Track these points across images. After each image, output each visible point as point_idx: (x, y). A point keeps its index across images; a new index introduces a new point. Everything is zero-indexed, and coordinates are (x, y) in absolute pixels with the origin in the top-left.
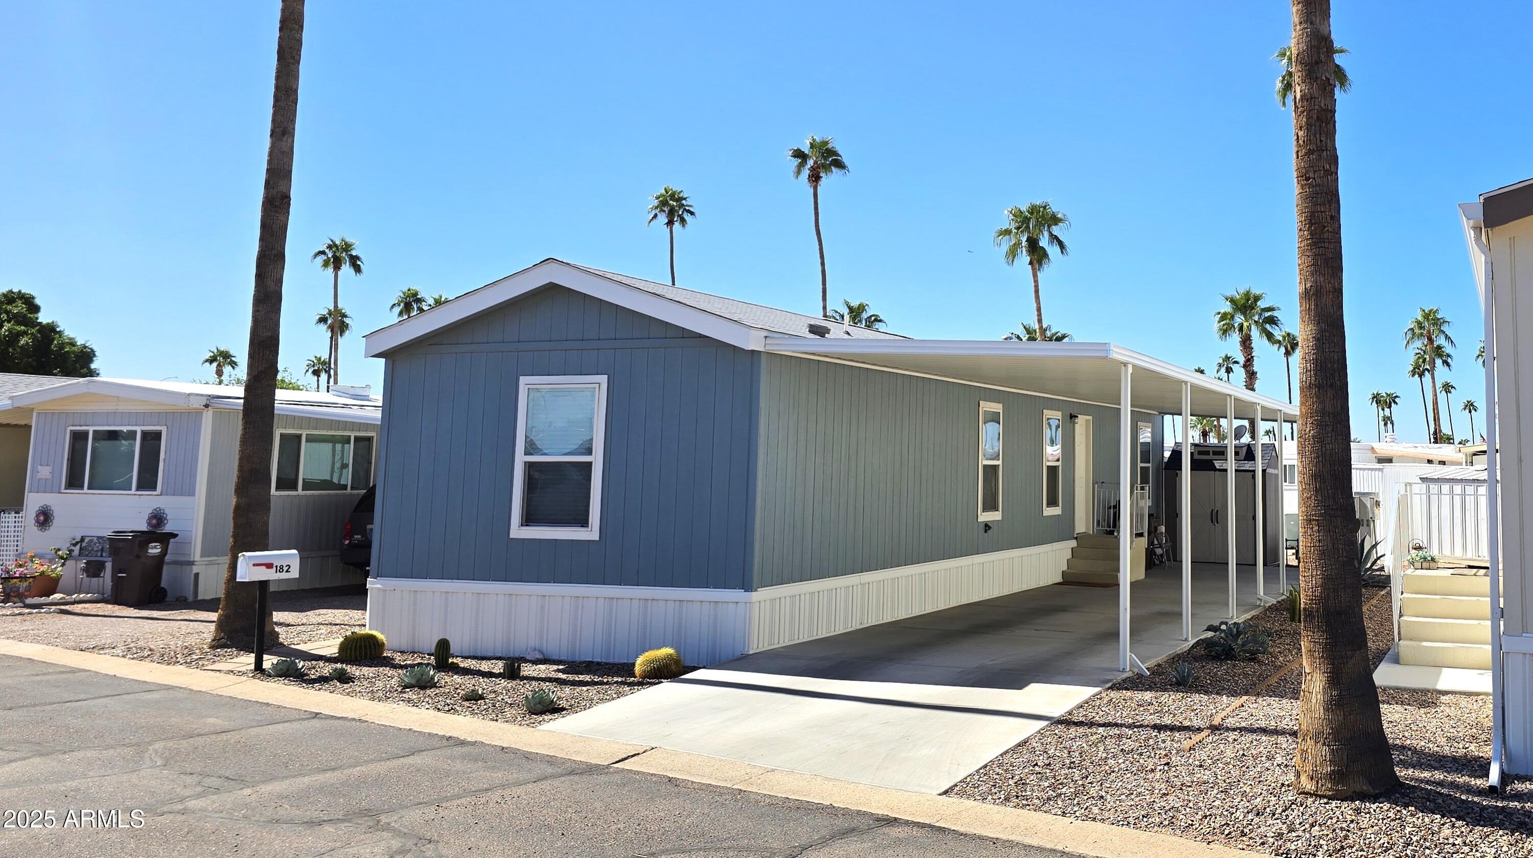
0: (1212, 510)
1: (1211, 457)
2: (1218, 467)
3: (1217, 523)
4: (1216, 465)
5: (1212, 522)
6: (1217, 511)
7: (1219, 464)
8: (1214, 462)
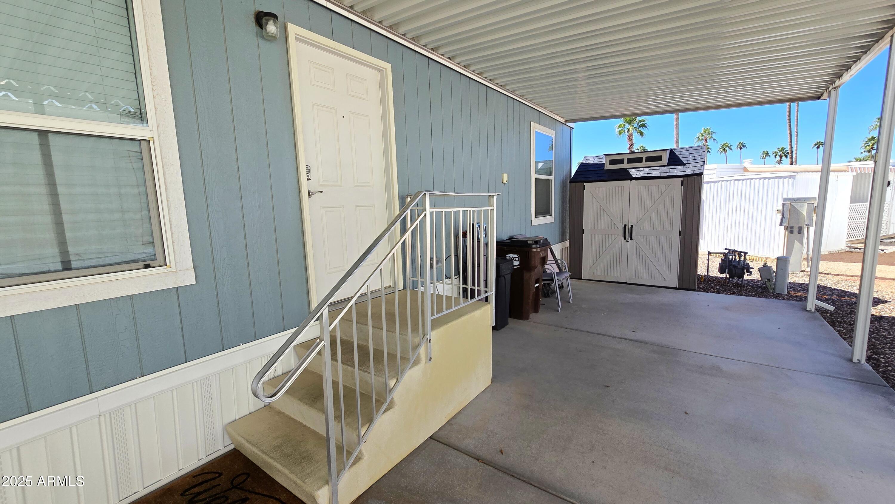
0: (625, 225)
1: (625, 165)
2: (634, 176)
3: (631, 239)
4: (631, 173)
5: (625, 239)
6: (632, 226)
7: (635, 173)
8: (629, 170)
